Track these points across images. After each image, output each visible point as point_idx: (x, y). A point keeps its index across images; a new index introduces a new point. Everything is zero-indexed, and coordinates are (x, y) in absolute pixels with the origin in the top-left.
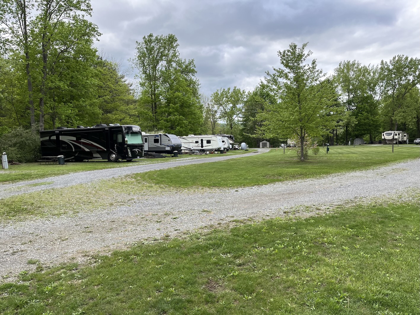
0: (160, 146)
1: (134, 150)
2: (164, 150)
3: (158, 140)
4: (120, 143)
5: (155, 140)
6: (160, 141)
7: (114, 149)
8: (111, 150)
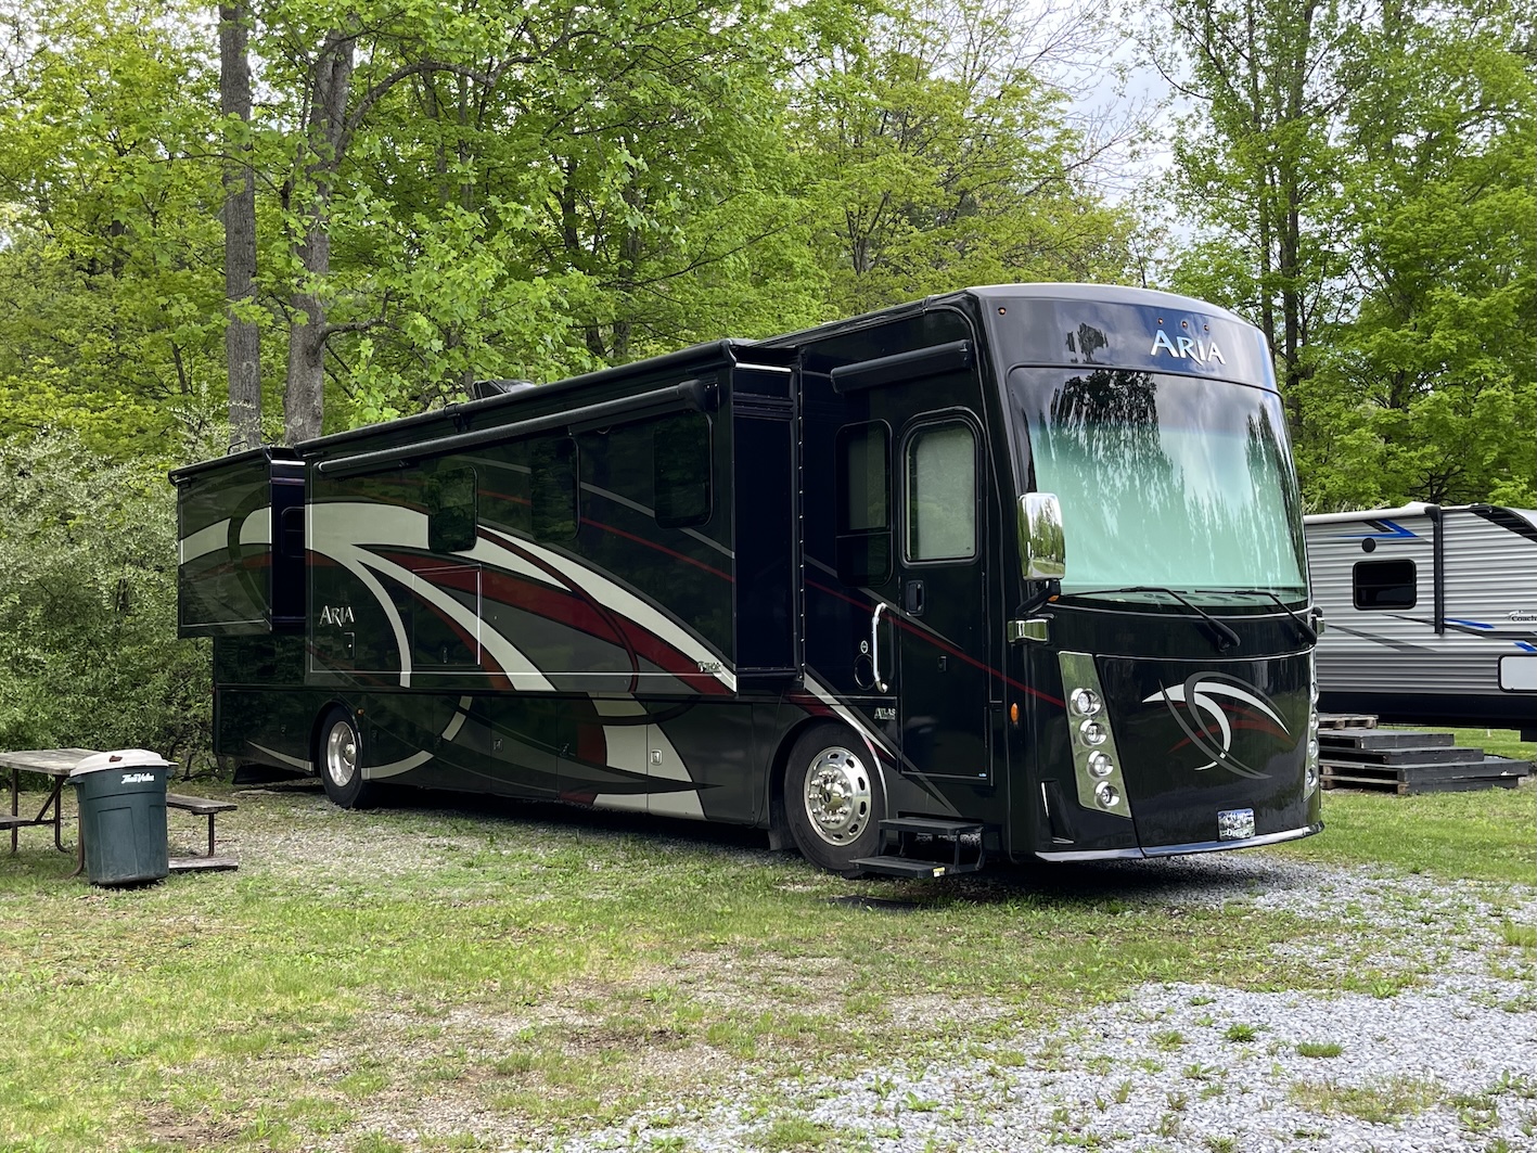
0: (1425, 637)
1: (1176, 693)
2: (1485, 687)
3: (1406, 570)
4: (941, 575)
5: (1363, 572)
6: (1424, 585)
7: (845, 674)
8: (812, 686)
